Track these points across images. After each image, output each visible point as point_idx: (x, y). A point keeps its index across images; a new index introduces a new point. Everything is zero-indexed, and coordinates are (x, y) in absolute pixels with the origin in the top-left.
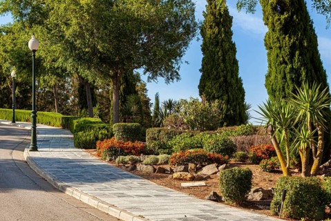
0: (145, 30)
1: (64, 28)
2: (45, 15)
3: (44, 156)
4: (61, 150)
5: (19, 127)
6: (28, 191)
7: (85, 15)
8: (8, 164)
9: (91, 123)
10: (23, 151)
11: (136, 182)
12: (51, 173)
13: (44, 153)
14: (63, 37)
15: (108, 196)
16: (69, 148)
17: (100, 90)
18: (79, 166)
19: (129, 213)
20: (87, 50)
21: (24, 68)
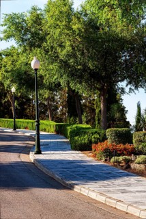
0: (127, 49)
1: (59, 50)
2: (43, 39)
3: (48, 158)
4: (61, 152)
5: (20, 134)
6: (42, 189)
7: (77, 37)
8: (19, 166)
9: (84, 128)
10: (29, 154)
11: (133, 180)
12: (58, 173)
13: (47, 156)
14: (58, 57)
15: (113, 192)
16: (67, 150)
17: (84, 101)
18: (80, 166)
19: (135, 207)
20: (79, 67)
21: (24, 84)
